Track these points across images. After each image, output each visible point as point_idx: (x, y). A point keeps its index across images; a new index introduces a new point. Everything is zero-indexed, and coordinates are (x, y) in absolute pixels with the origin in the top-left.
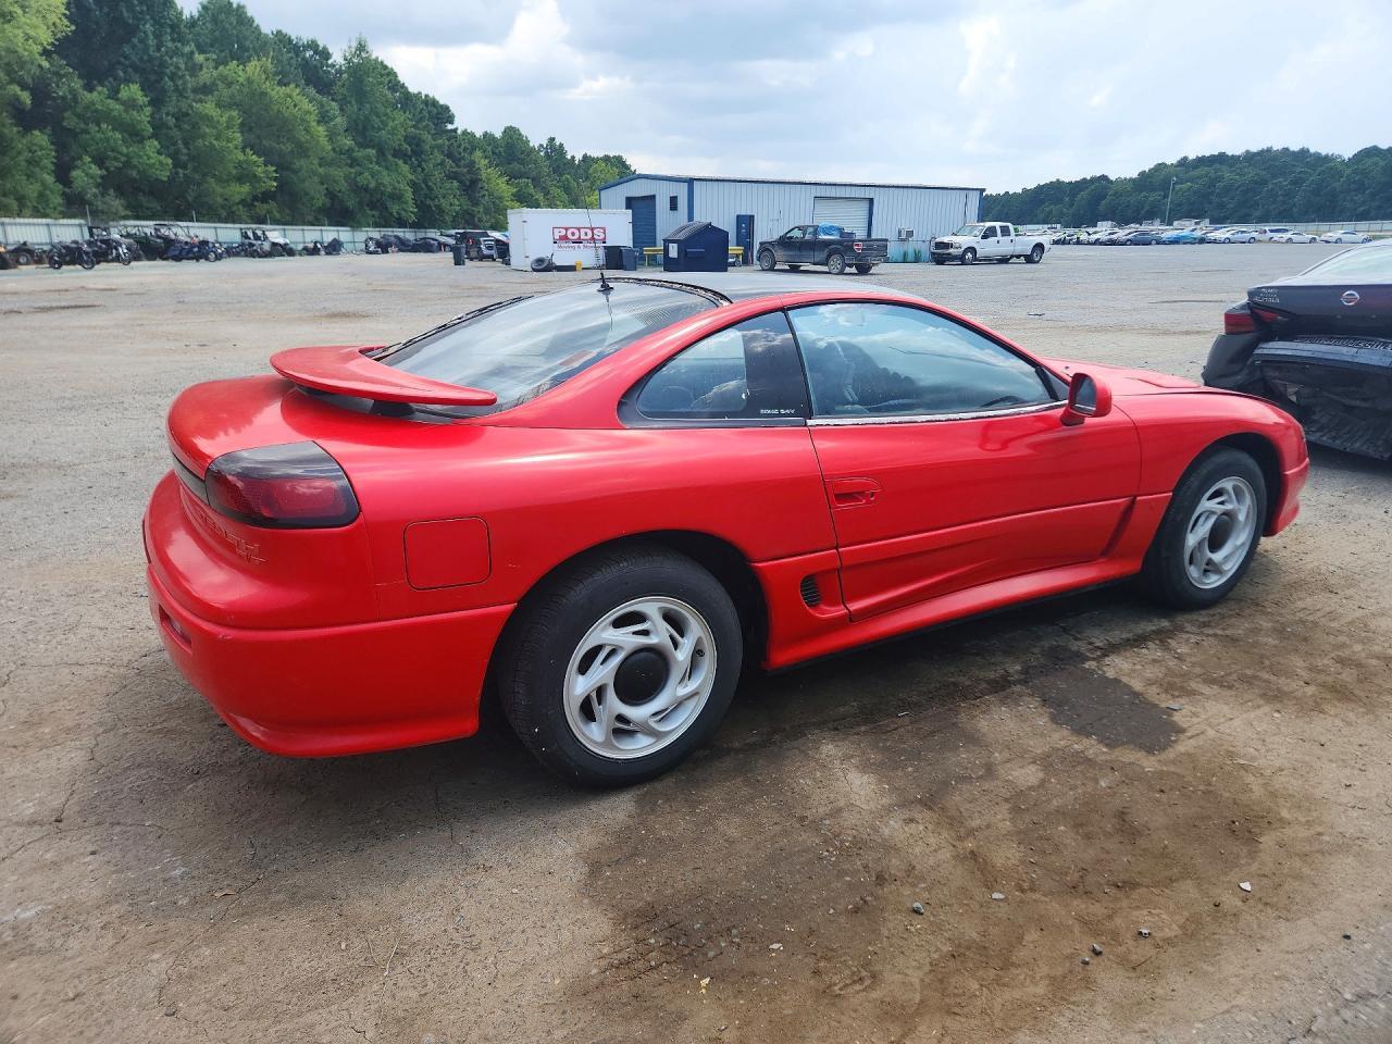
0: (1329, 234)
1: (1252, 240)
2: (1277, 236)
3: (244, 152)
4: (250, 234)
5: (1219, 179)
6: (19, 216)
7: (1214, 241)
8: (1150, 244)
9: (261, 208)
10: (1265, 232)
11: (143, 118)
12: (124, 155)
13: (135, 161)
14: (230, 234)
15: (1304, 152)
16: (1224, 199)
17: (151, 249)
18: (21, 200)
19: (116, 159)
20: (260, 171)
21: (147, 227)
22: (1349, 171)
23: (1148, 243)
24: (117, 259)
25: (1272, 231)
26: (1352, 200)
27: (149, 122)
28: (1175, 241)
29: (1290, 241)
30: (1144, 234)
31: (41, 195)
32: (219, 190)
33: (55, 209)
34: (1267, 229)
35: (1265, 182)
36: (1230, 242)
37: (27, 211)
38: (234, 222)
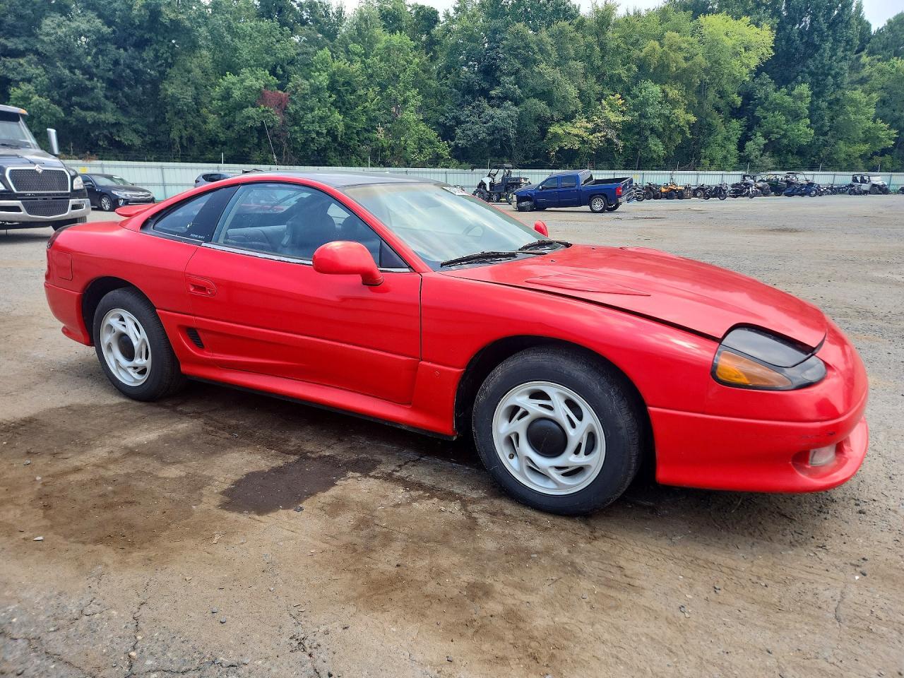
3: (874, 121)
4: (859, 178)
6: (709, 170)
9: (877, 160)
11: (804, 106)
12: (783, 130)
13: (789, 134)
14: (844, 178)
17: (775, 189)
18: (712, 161)
19: (777, 133)
20: (882, 134)
21: (781, 175)
24: (747, 195)
27: (807, 108)
31: (725, 157)
32: (844, 149)
33: (731, 165)
37: (714, 167)
38: (850, 171)
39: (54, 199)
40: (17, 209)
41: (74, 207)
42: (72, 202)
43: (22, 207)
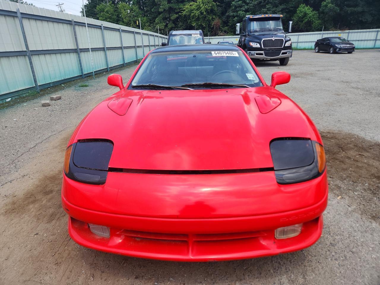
39: (276, 50)
40: (262, 54)
41: (283, 53)
42: (283, 51)
43: (264, 54)
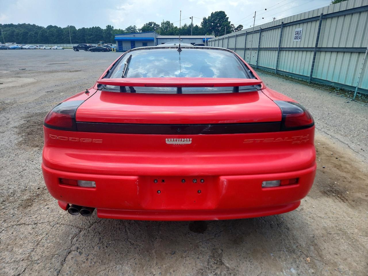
0: (54, 47)
1: (35, 49)
2: (41, 47)
5: (14, 31)
7: (25, 49)
8: (7, 49)
10: (38, 46)
15: (34, 25)
16: (18, 37)
22: (48, 31)
23: (6, 49)
25: (39, 46)
26: (52, 39)
28: (14, 49)
29: (45, 49)
30: (4, 46)
34: (38, 45)
35: (28, 33)
36: (30, 49)
